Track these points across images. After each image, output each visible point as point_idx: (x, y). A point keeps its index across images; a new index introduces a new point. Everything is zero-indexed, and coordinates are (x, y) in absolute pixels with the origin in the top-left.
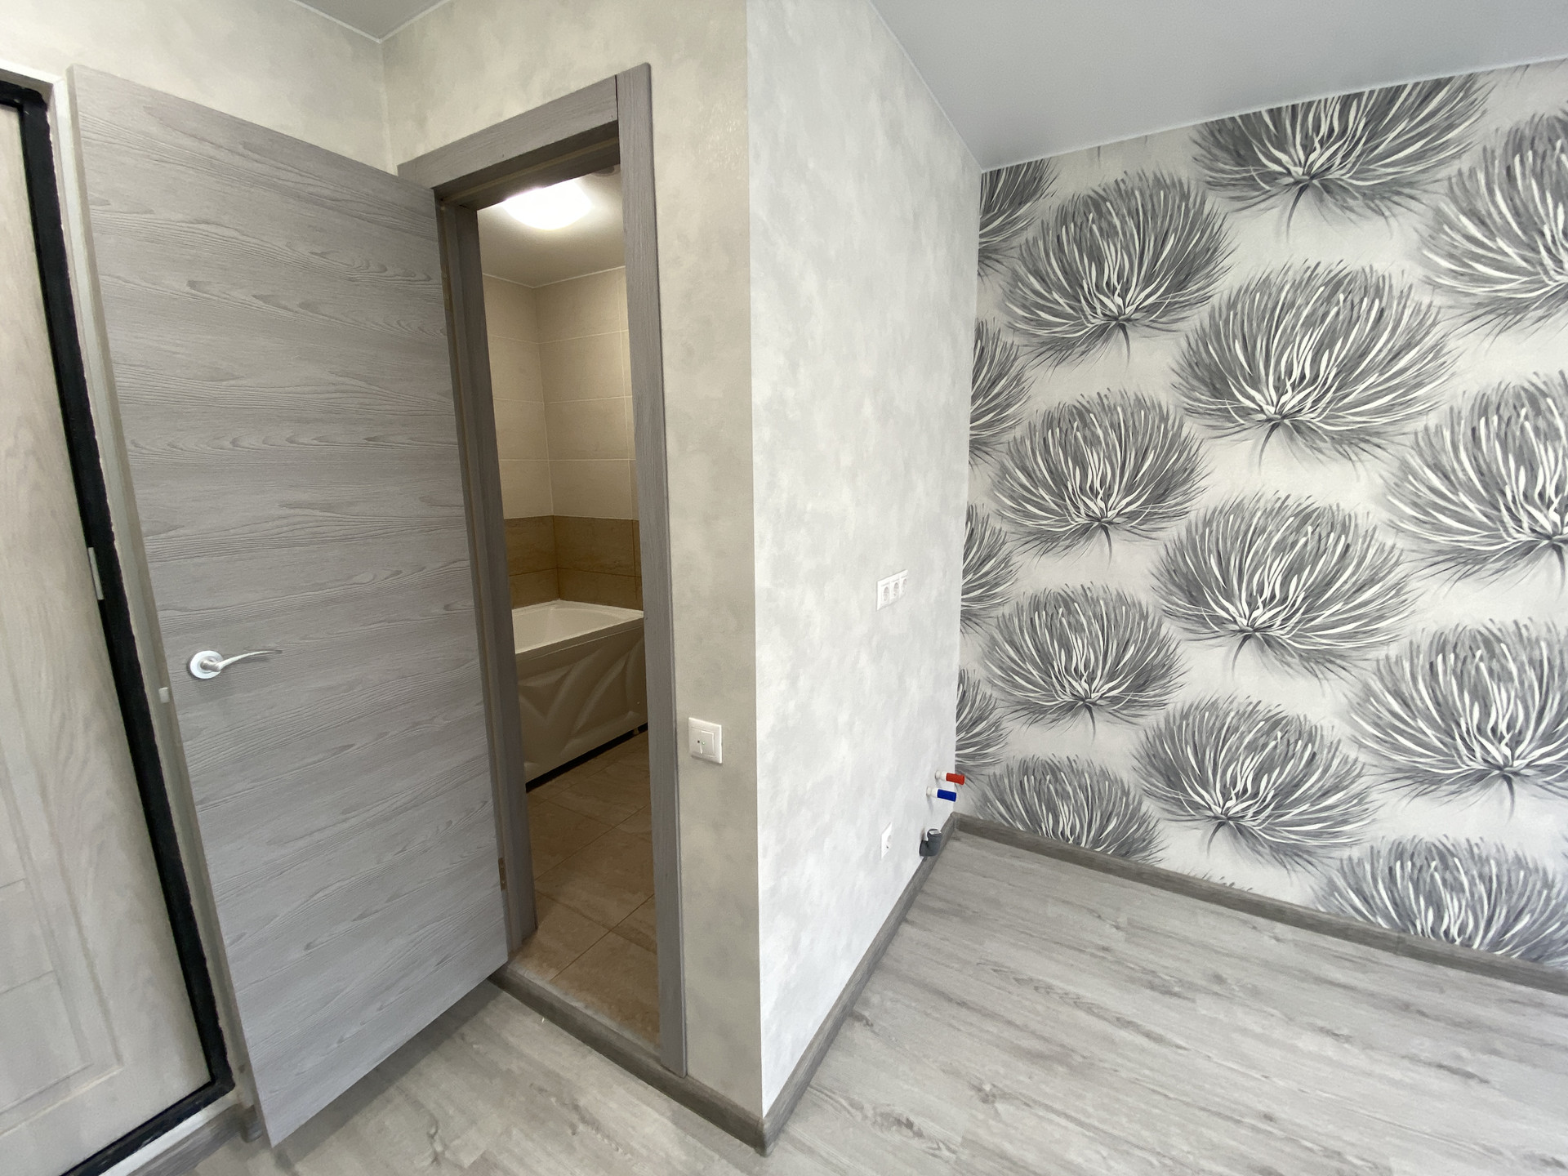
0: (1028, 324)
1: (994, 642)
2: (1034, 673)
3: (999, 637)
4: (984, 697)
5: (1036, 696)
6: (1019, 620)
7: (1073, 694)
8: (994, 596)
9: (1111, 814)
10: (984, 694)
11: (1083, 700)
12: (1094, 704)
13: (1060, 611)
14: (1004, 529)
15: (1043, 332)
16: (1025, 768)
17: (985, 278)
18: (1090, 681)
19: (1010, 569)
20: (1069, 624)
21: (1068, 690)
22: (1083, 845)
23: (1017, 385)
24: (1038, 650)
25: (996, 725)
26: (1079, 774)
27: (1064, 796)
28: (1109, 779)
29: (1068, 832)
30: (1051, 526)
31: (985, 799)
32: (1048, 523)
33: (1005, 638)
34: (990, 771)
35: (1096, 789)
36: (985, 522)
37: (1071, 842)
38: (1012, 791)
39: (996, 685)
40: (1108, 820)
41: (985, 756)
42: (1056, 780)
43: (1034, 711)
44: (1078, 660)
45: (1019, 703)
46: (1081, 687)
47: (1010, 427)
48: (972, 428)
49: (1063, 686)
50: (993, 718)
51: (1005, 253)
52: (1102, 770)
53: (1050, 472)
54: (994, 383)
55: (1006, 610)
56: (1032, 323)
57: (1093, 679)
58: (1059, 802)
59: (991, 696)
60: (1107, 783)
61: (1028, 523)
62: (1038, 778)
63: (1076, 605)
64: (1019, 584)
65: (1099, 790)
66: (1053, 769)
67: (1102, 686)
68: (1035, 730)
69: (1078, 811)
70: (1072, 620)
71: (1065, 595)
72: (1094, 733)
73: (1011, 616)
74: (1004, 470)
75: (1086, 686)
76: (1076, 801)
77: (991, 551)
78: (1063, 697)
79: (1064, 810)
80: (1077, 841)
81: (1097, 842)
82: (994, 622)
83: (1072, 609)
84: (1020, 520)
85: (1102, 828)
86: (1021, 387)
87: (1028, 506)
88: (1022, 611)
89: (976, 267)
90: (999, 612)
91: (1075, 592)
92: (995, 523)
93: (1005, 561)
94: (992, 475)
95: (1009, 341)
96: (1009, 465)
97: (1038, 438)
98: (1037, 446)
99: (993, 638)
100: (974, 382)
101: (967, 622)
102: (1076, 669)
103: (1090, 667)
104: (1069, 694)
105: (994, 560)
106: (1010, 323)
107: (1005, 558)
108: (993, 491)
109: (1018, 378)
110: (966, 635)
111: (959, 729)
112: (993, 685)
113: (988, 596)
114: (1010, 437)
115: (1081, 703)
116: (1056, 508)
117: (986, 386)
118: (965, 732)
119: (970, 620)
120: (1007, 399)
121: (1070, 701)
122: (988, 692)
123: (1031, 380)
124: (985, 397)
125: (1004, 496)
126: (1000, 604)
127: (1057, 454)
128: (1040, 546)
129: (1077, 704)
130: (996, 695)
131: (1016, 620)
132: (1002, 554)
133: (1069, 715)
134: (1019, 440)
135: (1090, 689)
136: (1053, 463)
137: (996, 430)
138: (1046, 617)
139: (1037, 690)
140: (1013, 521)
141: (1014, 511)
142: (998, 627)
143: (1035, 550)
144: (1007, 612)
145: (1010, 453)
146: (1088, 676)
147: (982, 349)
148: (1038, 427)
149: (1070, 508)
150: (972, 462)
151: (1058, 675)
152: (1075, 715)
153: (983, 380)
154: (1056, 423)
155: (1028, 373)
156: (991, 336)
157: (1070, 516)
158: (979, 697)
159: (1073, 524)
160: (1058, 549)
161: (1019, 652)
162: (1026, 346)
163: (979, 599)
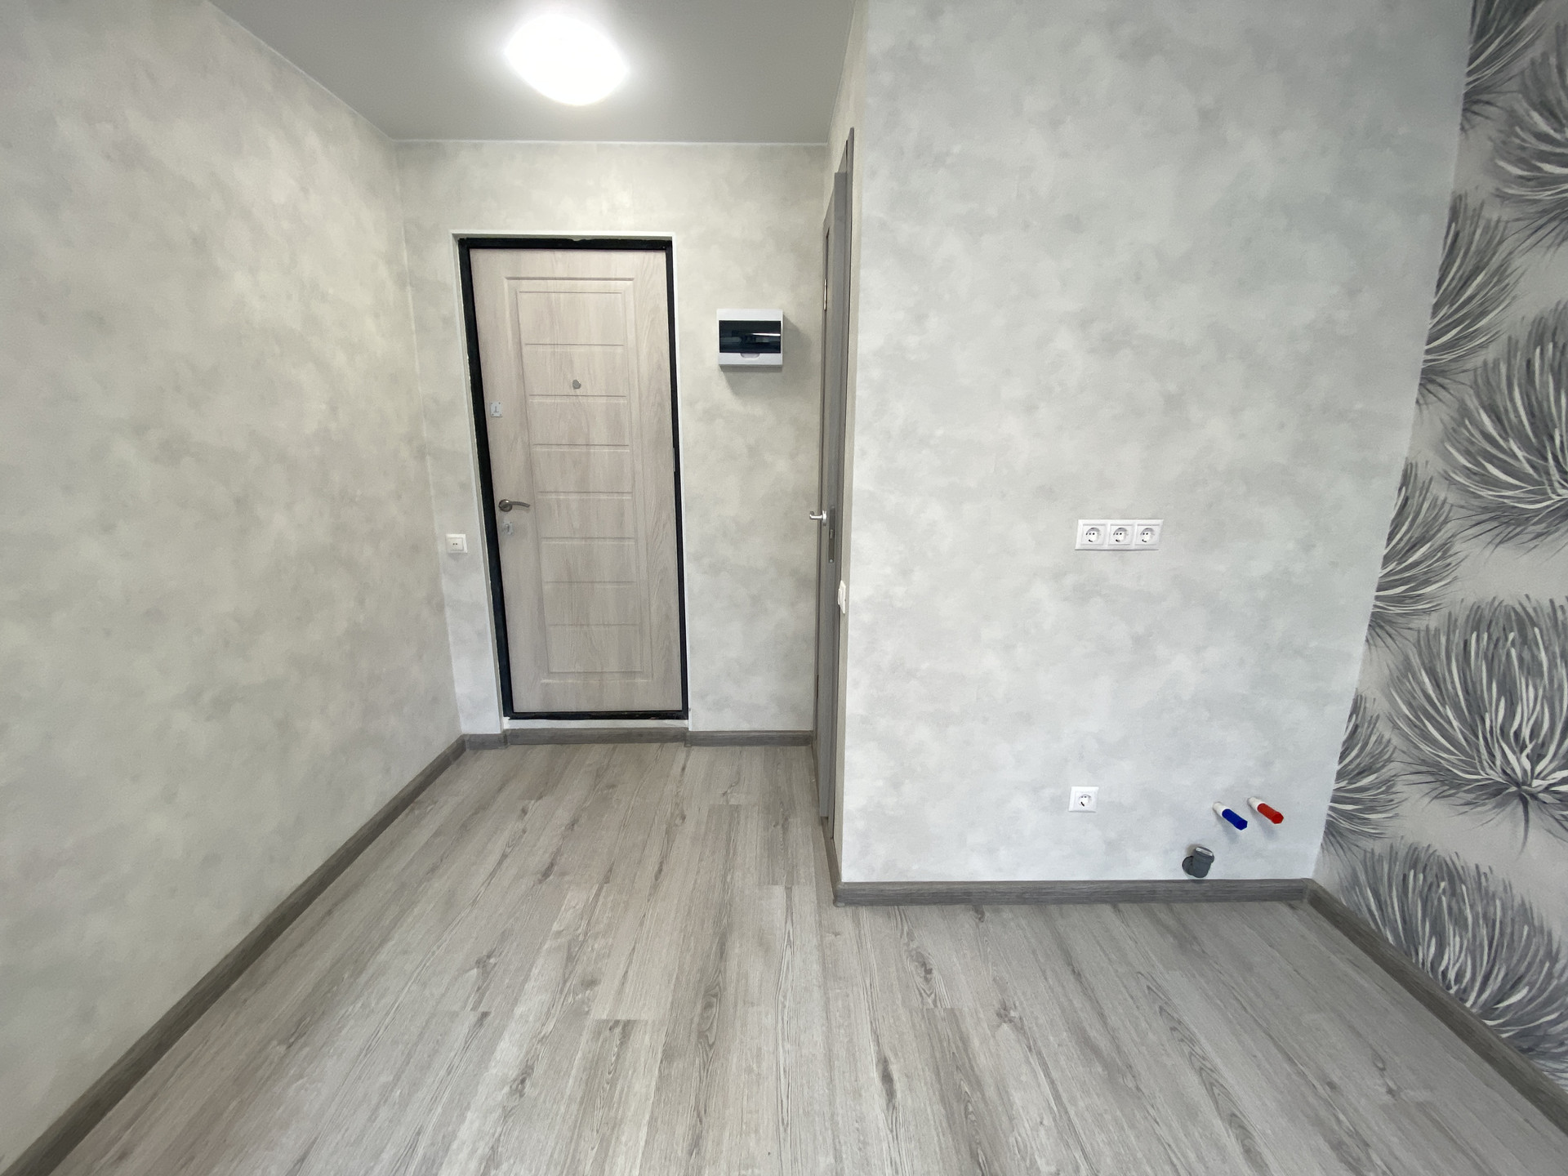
0: (1523, 186)
1: (1408, 666)
2: (1455, 723)
3: (1415, 661)
4: (1379, 741)
5: (1450, 759)
6: (1448, 640)
7: (1504, 772)
8: (1419, 598)
9: (1520, 979)
10: (1381, 737)
11: (1518, 784)
12: (1534, 796)
13: (1511, 636)
14: (1450, 500)
15: (1545, 195)
16: (1416, 859)
17: (1470, 132)
18: (1536, 758)
19: (1448, 561)
20: (1521, 659)
21: (1498, 763)
22: (1468, 1005)
23: (1499, 281)
24: (1466, 691)
25: (1389, 783)
26: (1488, 897)
27: (1460, 921)
28: (1531, 925)
29: (1452, 975)
30: (1520, 500)
31: (1355, 881)
32: (1515, 495)
33: (1423, 664)
34: (1368, 844)
35: (1509, 930)
36: (1426, 488)
37: (1452, 992)
38: (1390, 886)
39: (1399, 728)
40: (1514, 987)
41: (1366, 822)
42: (1454, 894)
43: (1444, 782)
44: (1523, 721)
45: (1424, 762)
46: (1520, 764)
47: (1482, 346)
48: (1428, 352)
49: (1492, 755)
50: (1386, 772)
51: (1498, 89)
52: (1523, 904)
53: (1531, 414)
54: (1465, 283)
55: (1433, 621)
56: (1531, 183)
57: (1541, 757)
58: (1450, 929)
59: (1389, 741)
60: (1526, 928)
61: (1484, 493)
62: (1429, 880)
63: (1537, 630)
64: (1458, 585)
65: (1512, 934)
66: (1453, 876)
67: (1553, 771)
68: (1439, 808)
69: (1473, 951)
70: (1527, 655)
71: (1522, 614)
72: (1524, 843)
73: (1437, 630)
74: (1464, 412)
75: (1527, 765)
76: (1474, 936)
77: (1427, 531)
78: (1489, 771)
79: (1454, 942)
80: (1463, 995)
81: (1489, 1010)
82: (1412, 636)
83: (1530, 636)
84: (1473, 488)
85: (1502, 995)
86: (1504, 284)
87: (1490, 467)
88: (1455, 626)
89: (1459, 118)
90: (1419, 623)
91: (1539, 610)
92: (1439, 491)
93: (1445, 548)
94: (1446, 418)
95: (1495, 217)
96: (1472, 403)
97: (1519, 361)
98: (1516, 372)
99: (1407, 659)
100: (1439, 286)
101: (1378, 630)
102: (1517, 734)
103: (1539, 735)
104: (1499, 769)
105: (1428, 545)
106: (1498, 189)
107: (1445, 544)
108: (1442, 442)
109: (1501, 272)
110: (1373, 647)
111: (1340, 775)
112: (1396, 727)
113: (1411, 597)
114: (1476, 361)
115: (1514, 789)
116: (1531, 471)
117: (1454, 288)
118: (1347, 781)
119: (1381, 627)
120: (1482, 304)
121: (1498, 782)
122: (1387, 735)
123: (1520, 271)
124: (1451, 306)
125: (1458, 450)
126: (1425, 612)
127: (1545, 385)
128: (1496, 531)
129: (1507, 789)
130: (1396, 741)
131: (1443, 640)
132: (1441, 537)
133: (1491, 803)
134: (1491, 365)
135: (1533, 770)
136: (1537, 398)
137: (1461, 352)
138: (1488, 643)
139: (1452, 748)
140: (1464, 489)
141: (1468, 473)
142: (1418, 644)
143: (1487, 537)
144: (1433, 625)
145: (1475, 385)
146: (1532, 750)
147: (1457, 235)
148: (1522, 343)
149: (1551, 472)
150: (1421, 401)
151: (1488, 735)
152: (1501, 805)
153: (1453, 279)
154: (1548, 335)
155: (1518, 262)
156: (1470, 213)
157: (1551, 485)
158: (1373, 738)
159: (1553, 499)
160: (1525, 537)
161: (1438, 686)
162: (1518, 220)
163: (1399, 600)
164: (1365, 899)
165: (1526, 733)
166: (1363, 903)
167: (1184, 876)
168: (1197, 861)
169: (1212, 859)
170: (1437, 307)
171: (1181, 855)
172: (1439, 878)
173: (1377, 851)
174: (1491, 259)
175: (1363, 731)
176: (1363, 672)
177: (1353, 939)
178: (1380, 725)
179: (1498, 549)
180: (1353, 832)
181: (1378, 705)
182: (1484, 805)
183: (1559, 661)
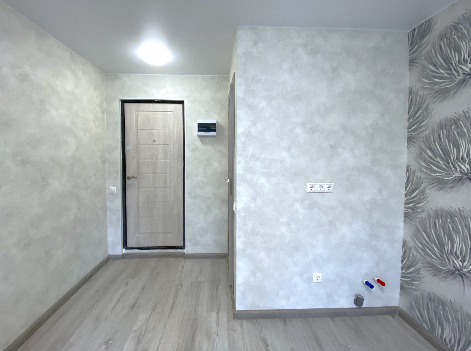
2: (436, 249)
7: (454, 267)
10: (413, 254)
18: (463, 261)
21: (451, 263)
25: (418, 271)
31: (412, 306)
39: (419, 251)
41: (413, 284)
43: (435, 270)
45: (428, 263)
46: (458, 263)
49: (449, 261)
50: (417, 267)
59: (416, 256)
67: (469, 266)
75: (461, 264)
78: (449, 266)
91: (455, 211)
92: (418, 174)
93: (423, 192)
94: (417, 152)
95: (422, 94)
96: (424, 147)
97: (436, 135)
98: (436, 138)
99: (417, 228)
100: (409, 113)
101: (407, 218)
102: (456, 253)
103: (463, 253)
104: (452, 266)
105: (418, 191)
106: (422, 86)
107: (423, 190)
108: (417, 159)
109: (427, 109)
110: (406, 224)
111: (403, 268)
112: (417, 251)
113: (416, 207)
114: (424, 134)
115: (458, 272)
116: (446, 168)
117: (413, 114)
118: (405, 270)
119: (408, 217)
120: (422, 118)
121: (453, 270)
122: (415, 254)
123: (432, 109)
124: (413, 119)
125: (422, 161)
126: (420, 212)
127: (445, 142)
128: (438, 186)
129: (456, 272)
130: (418, 256)
131: (428, 221)
132: (421, 188)
133: (452, 277)
134: (428, 136)
135: (463, 266)
136: (443, 146)
137: (418, 132)
138: (442, 222)
139: (437, 259)
140: (426, 173)
141: (426, 168)
142: (420, 223)
143: (436, 188)
144: (424, 216)
145: (424, 142)
146: (462, 258)
147: (412, 99)
148: (436, 129)
149: (452, 168)
150: (408, 146)
151: (447, 254)
152: (455, 278)
153: (412, 111)
154: (444, 127)
155: (431, 106)
156: (415, 92)
157: (452, 172)
158: (411, 255)
159: (453, 176)
160: (447, 188)
161: (429, 237)
162: (429, 94)
163: (412, 208)
164: (416, 313)
165: (458, 253)
166: (416, 315)
167: (355, 306)
168: (358, 300)
169: (363, 300)
170: (409, 119)
171: (352, 299)
172: (439, 305)
173: (418, 295)
174: (423, 105)
175: (407, 252)
176: (404, 232)
177: (414, 328)
178: (412, 250)
179: (440, 192)
180: (409, 288)
181: (411, 243)
182: (449, 278)
183: (465, 228)
